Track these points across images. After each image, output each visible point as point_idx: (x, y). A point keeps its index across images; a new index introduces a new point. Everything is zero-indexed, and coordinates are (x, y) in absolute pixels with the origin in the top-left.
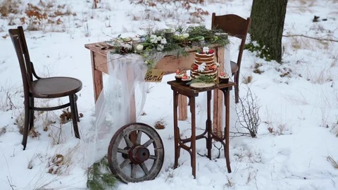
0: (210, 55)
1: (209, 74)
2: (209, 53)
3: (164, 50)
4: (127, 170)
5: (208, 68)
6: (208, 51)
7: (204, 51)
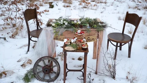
0: (80, 35)
1: (78, 44)
2: (80, 33)
3: (65, 28)
4: (42, 75)
5: (77, 41)
6: (79, 32)
7: (78, 32)
